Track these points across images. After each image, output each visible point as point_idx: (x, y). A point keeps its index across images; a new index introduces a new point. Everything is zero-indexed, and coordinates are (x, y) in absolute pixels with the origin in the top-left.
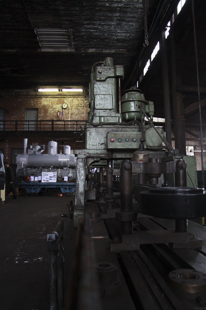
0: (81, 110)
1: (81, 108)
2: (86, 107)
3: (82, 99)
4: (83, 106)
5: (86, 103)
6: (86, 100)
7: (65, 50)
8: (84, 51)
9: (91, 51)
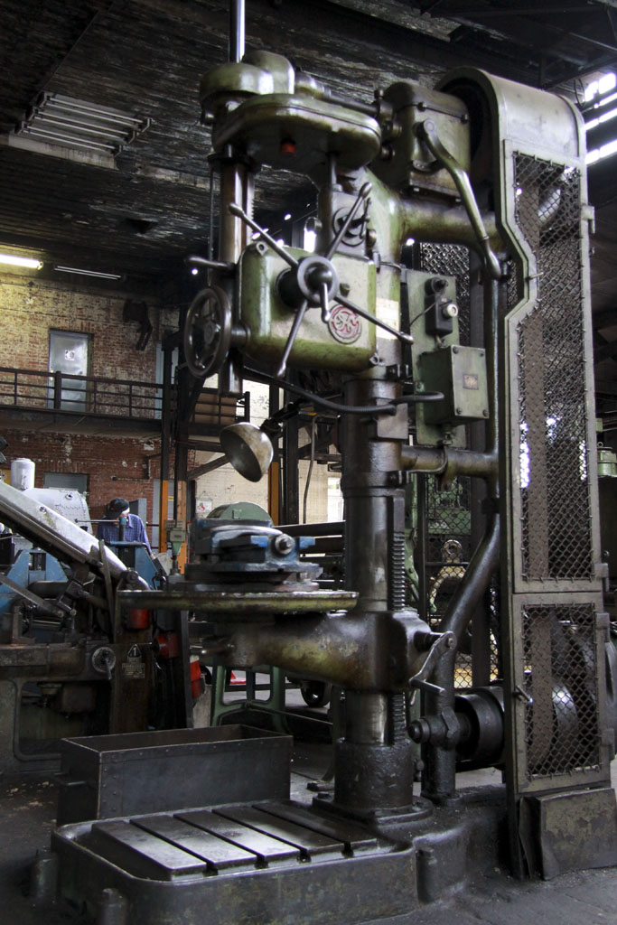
0: (15, 331)
1: (14, 322)
2: (30, 319)
3: (18, 289)
4: (21, 317)
5: (33, 306)
6: (32, 295)
7: (84, 159)
8: (143, 174)
9: (163, 177)
